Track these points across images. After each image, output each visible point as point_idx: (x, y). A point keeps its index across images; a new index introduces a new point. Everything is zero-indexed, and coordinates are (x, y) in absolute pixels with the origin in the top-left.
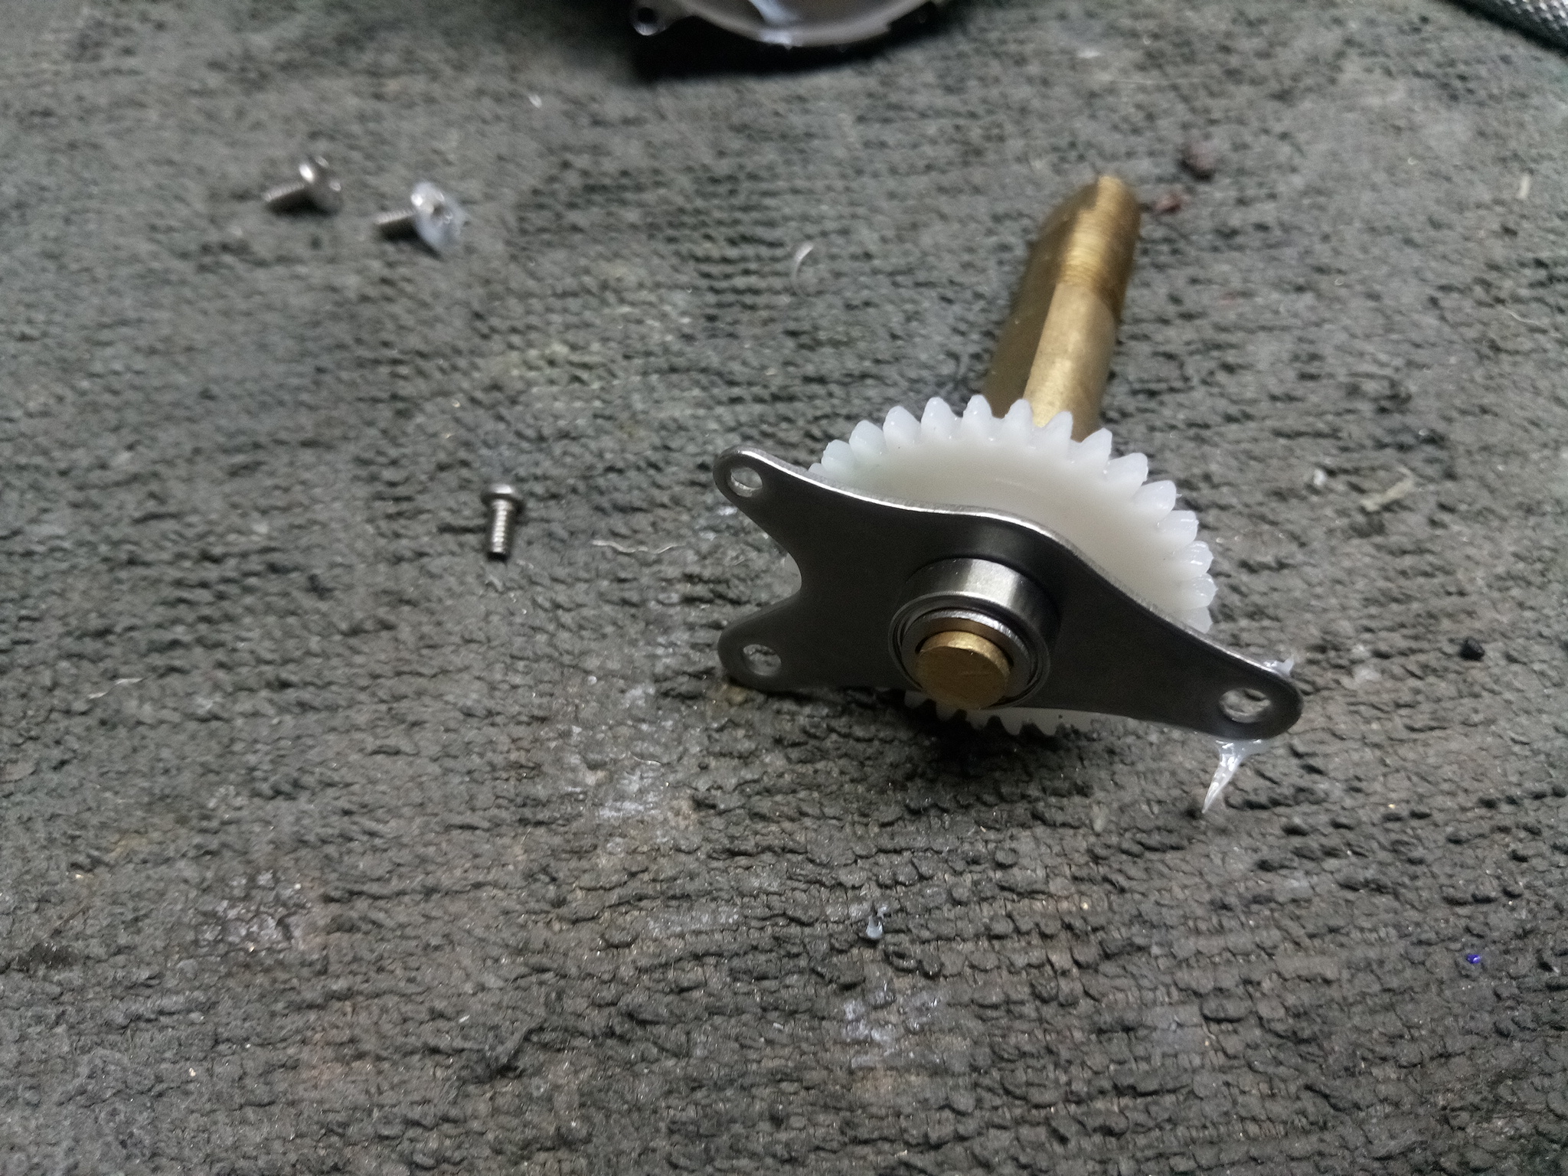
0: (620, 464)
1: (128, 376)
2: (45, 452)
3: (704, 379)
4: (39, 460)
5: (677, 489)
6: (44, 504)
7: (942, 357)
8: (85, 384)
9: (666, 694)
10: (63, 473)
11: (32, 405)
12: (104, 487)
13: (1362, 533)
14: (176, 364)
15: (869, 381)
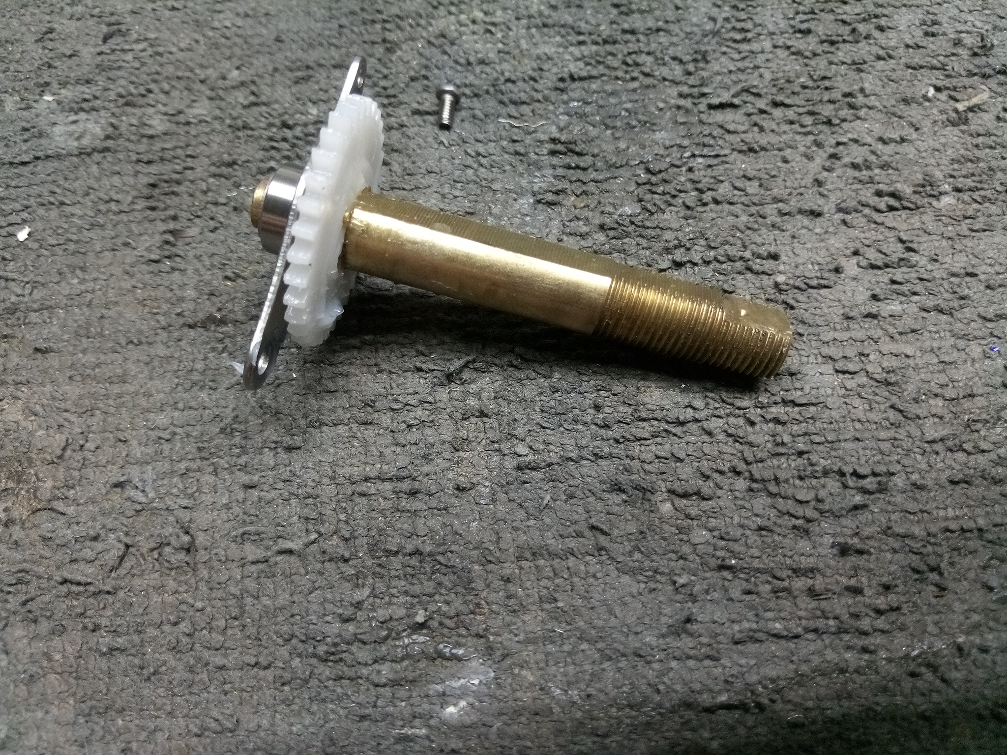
0: (513, 78)
1: (234, 29)
2: (192, 71)
3: (563, 31)
4: (188, 74)
5: (546, 92)
6: (193, 98)
7: (706, 20)
8: (211, 34)
9: (539, 202)
10: (202, 82)
11: (182, 45)
12: (225, 89)
13: (954, 124)
14: (260, 23)
15: (661, 33)
